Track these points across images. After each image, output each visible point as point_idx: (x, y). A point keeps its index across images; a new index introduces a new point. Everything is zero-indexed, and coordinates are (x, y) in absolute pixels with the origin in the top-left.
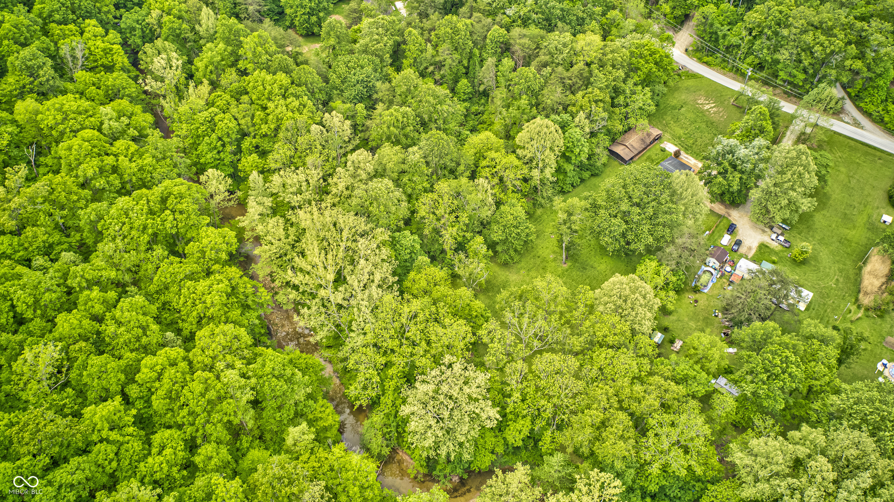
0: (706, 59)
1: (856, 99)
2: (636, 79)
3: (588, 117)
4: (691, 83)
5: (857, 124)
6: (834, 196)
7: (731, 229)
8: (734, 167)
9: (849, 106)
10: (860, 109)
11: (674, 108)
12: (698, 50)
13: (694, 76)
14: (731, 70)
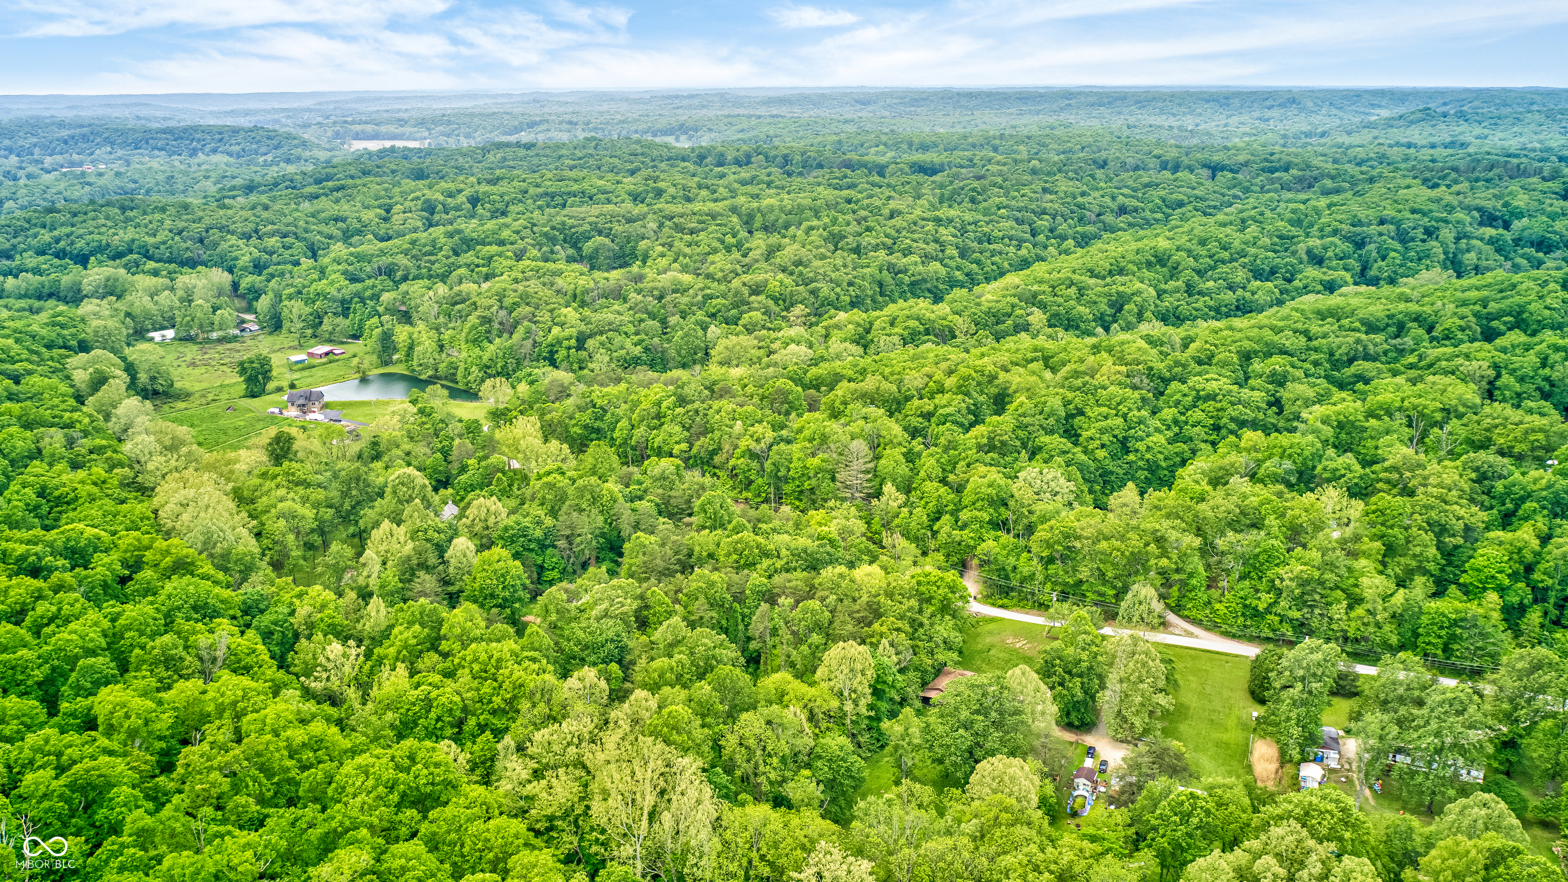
0: (1000, 602)
1: (1177, 609)
2: (931, 609)
3: (892, 645)
4: (991, 626)
5: (1190, 634)
6: (1193, 705)
7: (1091, 752)
8: (1069, 673)
9: (1171, 617)
10: (1186, 618)
11: (981, 652)
12: (988, 597)
13: (993, 620)
14: (1033, 607)
